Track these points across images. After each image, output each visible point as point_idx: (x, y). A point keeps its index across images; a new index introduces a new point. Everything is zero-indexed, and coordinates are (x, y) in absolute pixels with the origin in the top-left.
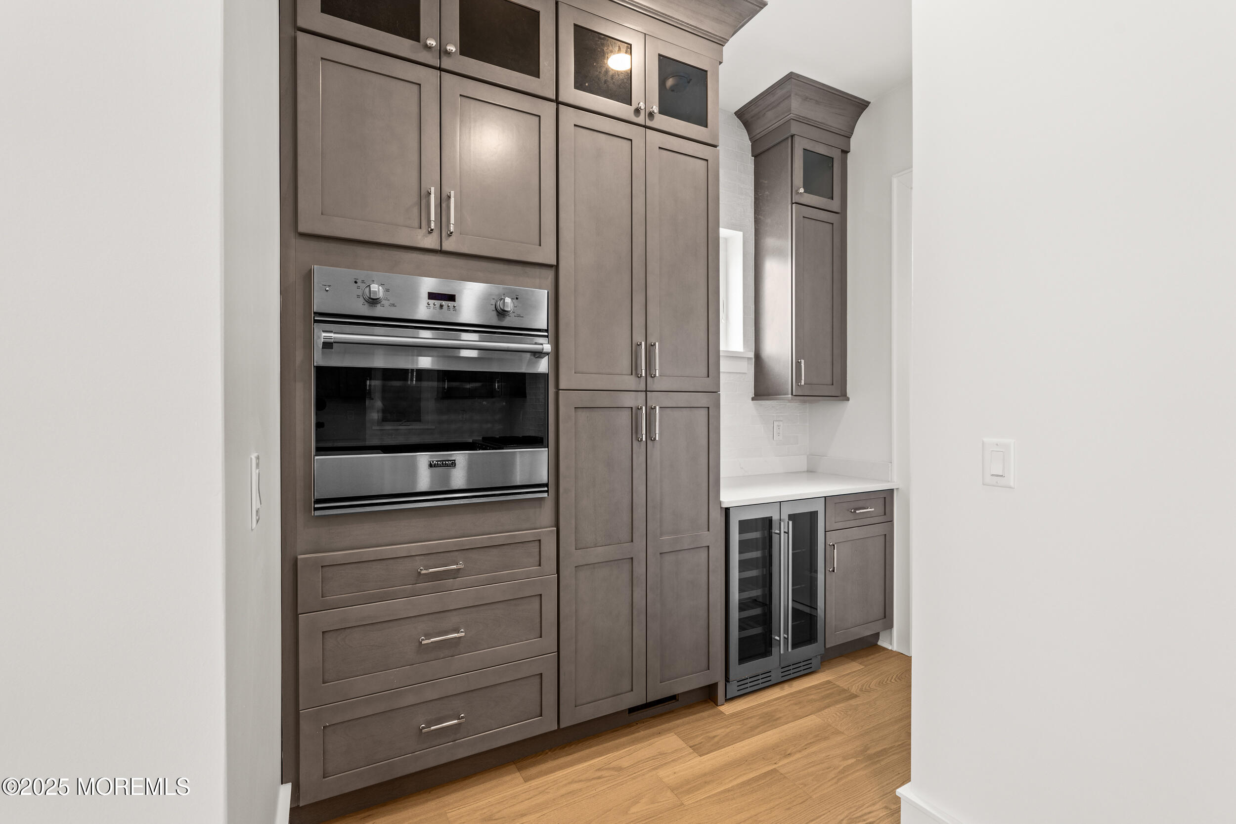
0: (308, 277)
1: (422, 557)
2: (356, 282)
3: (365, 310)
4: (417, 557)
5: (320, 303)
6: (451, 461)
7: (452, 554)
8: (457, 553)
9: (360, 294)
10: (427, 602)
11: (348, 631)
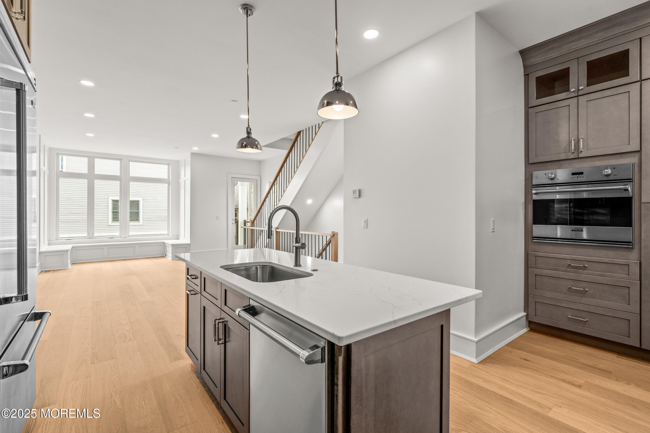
0: (532, 175)
1: (570, 260)
2: (546, 174)
3: (550, 182)
4: (568, 260)
5: (535, 182)
6: (581, 229)
7: (583, 261)
8: (585, 262)
9: (547, 177)
10: (572, 275)
11: (543, 276)
